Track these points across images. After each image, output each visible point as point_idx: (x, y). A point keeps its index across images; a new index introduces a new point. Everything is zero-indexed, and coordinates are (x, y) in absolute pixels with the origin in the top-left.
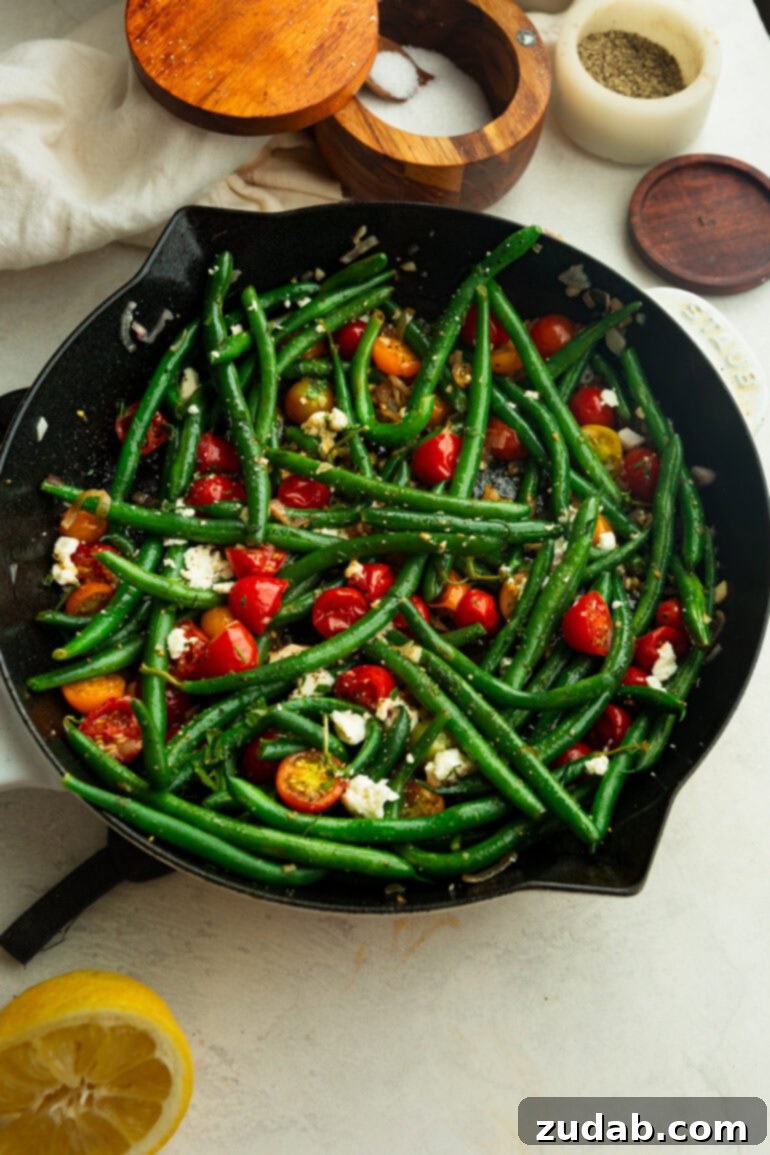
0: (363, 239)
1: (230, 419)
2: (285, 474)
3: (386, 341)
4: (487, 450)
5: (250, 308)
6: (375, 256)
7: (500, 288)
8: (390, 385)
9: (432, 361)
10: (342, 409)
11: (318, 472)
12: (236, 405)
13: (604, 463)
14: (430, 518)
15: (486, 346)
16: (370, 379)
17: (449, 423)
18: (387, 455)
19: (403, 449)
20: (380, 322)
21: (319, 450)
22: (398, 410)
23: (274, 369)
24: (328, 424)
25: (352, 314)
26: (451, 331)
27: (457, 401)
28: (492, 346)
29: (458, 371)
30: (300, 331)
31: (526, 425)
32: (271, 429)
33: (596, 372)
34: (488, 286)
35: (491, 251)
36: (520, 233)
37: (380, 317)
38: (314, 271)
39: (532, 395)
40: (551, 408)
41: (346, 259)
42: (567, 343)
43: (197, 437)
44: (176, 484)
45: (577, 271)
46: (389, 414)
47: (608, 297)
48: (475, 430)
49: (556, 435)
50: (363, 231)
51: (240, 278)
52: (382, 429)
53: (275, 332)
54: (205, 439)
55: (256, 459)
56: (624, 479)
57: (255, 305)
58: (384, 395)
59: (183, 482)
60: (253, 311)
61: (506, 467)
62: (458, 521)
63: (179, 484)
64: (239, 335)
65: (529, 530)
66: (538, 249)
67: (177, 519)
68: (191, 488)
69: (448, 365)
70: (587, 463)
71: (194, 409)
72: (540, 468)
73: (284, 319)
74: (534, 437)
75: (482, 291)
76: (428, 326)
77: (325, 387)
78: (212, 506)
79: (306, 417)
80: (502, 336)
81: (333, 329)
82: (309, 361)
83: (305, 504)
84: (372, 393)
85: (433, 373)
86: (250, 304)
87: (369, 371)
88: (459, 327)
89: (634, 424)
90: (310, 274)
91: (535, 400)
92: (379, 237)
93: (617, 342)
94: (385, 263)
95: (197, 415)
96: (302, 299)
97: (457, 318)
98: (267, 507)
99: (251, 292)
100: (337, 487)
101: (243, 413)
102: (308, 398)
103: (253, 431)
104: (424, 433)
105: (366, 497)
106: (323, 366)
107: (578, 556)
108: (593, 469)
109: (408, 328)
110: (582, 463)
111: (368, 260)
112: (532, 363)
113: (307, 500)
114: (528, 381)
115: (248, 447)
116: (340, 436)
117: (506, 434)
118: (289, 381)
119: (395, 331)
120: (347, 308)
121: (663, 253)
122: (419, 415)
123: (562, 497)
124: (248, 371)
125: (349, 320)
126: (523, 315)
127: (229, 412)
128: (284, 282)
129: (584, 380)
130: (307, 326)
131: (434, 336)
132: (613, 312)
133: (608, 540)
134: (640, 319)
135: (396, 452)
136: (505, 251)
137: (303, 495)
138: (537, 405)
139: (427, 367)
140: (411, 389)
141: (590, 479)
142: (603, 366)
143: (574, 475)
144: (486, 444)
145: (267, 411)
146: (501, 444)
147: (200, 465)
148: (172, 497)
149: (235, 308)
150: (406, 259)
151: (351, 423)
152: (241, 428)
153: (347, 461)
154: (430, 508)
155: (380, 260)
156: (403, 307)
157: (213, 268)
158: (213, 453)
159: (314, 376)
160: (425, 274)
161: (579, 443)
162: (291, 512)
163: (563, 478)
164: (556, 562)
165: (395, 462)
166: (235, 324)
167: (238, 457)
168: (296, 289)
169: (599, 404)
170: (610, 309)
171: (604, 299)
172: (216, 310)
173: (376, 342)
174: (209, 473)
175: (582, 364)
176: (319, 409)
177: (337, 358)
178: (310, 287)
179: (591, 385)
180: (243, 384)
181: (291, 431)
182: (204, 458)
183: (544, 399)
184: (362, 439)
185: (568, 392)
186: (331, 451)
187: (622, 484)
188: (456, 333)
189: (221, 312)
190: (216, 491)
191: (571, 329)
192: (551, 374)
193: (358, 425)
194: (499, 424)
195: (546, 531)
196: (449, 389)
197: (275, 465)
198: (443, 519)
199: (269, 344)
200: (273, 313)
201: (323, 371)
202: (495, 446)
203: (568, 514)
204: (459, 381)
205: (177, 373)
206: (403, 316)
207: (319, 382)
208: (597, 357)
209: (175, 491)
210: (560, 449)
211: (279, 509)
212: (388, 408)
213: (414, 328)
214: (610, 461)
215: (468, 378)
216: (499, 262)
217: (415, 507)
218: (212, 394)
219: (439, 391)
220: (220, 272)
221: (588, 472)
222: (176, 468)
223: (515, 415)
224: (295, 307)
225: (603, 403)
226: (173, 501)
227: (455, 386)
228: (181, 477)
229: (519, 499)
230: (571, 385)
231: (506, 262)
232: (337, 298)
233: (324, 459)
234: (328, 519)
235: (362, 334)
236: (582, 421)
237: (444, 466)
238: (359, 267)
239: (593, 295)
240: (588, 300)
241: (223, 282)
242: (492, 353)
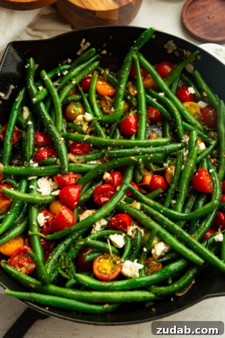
0: (84, 44)
1: (45, 124)
2: (71, 142)
3: (100, 83)
4: (148, 119)
5: (45, 79)
6: (91, 50)
7: (141, 55)
8: (105, 100)
9: (120, 88)
10: (88, 112)
11: (84, 139)
12: (47, 118)
13: (194, 116)
14: (133, 150)
15: (140, 78)
16: (97, 99)
17: (131, 110)
18: (109, 127)
19: (116, 124)
20: (97, 76)
21: (83, 130)
22: (110, 109)
23: (59, 101)
24: (84, 120)
25: (86, 74)
26: (125, 75)
27: (133, 102)
28: (143, 78)
29: (131, 90)
30: (66, 84)
31: (161, 107)
32: (62, 125)
33: (183, 81)
34: (137, 54)
35: (136, 40)
36: (146, 31)
37: (97, 74)
38: (67, 60)
39: (161, 94)
40: (170, 98)
41: (79, 53)
42: (170, 72)
43: (33, 134)
44: (28, 154)
45: (171, 43)
46: (107, 111)
47: (185, 51)
48: (143, 112)
49: (175, 108)
50: (84, 41)
51: (38, 67)
52: (106, 118)
53: (56, 86)
54: (37, 134)
55: (59, 139)
56: (203, 121)
57: (47, 77)
58: (103, 104)
59: (31, 153)
60: (46, 79)
61: (156, 124)
62: (144, 149)
63: (30, 154)
64: (42, 90)
65: (172, 147)
66: (154, 36)
67: (32, 168)
68: (35, 154)
69: (127, 88)
70: (188, 117)
71: (30, 123)
72: (169, 122)
73: (59, 80)
74: (166, 111)
75: (135, 56)
76: (115, 74)
77: (80, 105)
78: (45, 161)
79: (75, 118)
80: (146, 73)
81: (79, 81)
82: (72, 95)
83: (82, 153)
84: (99, 104)
85: (122, 92)
86: (45, 77)
87: (96, 95)
88: (128, 72)
89: (203, 99)
90: (66, 61)
91: (163, 96)
92: (90, 43)
93: (190, 68)
94: (95, 52)
95: (32, 125)
96: (64, 72)
97: (127, 69)
98: (67, 157)
99: (44, 72)
100: (93, 144)
101: (50, 121)
102: (74, 110)
103: (55, 127)
104: (122, 116)
105: (105, 146)
106: (78, 97)
107: (194, 155)
108: (190, 119)
109: (108, 76)
110: (186, 117)
111: (88, 52)
112: (160, 82)
113: (82, 151)
114: (159, 89)
115: (55, 134)
116: (90, 123)
117: (155, 111)
118: (66, 105)
119: (103, 78)
120: (83, 72)
121: (197, 31)
122: (120, 110)
123: (181, 132)
124: (49, 104)
125: (85, 77)
126: (152, 64)
127: (44, 122)
128: (56, 66)
129: (180, 85)
130: (68, 82)
131: (119, 78)
132: (187, 57)
133: (202, 146)
134: (199, 57)
135: (113, 126)
136: (142, 39)
137: (80, 149)
138: (164, 98)
139: (119, 90)
140: (113, 100)
141: (190, 123)
142: (186, 78)
143: (184, 123)
144: (148, 116)
145: (59, 119)
146: (153, 115)
147: (37, 145)
148: (28, 160)
149: (39, 80)
150: (102, 50)
151: (93, 117)
152: (50, 127)
153: (94, 133)
154: (132, 146)
155: (93, 51)
156: (104, 69)
157: (27, 65)
158: (41, 139)
159: (75, 101)
160: (110, 54)
161: (183, 109)
162: (77, 157)
163: (180, 125)
164: (185, 159)
165: (113, 130)
166: (40, 86)
167: (51, 139)
168: (62, 68)
169: (188, 94)
170: (186, 55)
171: (183, 52)
172: (31, 81)
173: (97, 84)
174: (41, 147)
175: (178, 79)
176: (80, 114)
177: (82, 93)
178: (67, 67)
179: (183, 86)
180: (47, 109)
181: (70, 124)
182: (38, 142)
183: (167, 95)
184: (99, 123)
185: (175, 90)
186: (87, 130)
187: (203, 123)
188: (128, 75)
189: (33, 82)
190: (45, 154)
191: (171, 66)
192: (168, 84)
193: (96, 118)
194: (151, 108)
195: (178, 147)
196: (129, 97)
197: (67, 139)
198: (138, 150)
199: (55, 91)
200: (54, 79)
201: (78, 99)
202: (151, 117)
203: (186, 139)
204: (132, 94)
205: (20, 109)
206: (105, 72)
207: (77, 103)
208: (183, 75)
209: (29, 157)
210: (177, 113)
211: (72, 157)
212: (106, 109)
213: (110, 76)
214: (196, 115)
215: (136, 92)
216: (140, 44)
217: (126, 147)
218: (36, 115)
219: (125, 99)
220: (30, 66)
221: (189, 121)
222: (27, 148)
223: (156, 103)
224: (62, 75)
225: (189, 93)
226: (28, 161)
227: (131, 96)
228: (30, 151)
229: (164, 136)
230: (175, 88)
231: (143, 44)
232: (78, 69)
233: (85, 134)
234: (92, 157)
235: (90, 81)
236: (183, 101)
237: (133, 128)
238: (85, 55)
239: (178, 51)
240: (176, 53)
241: (32, 70)
242: (143, 80)
